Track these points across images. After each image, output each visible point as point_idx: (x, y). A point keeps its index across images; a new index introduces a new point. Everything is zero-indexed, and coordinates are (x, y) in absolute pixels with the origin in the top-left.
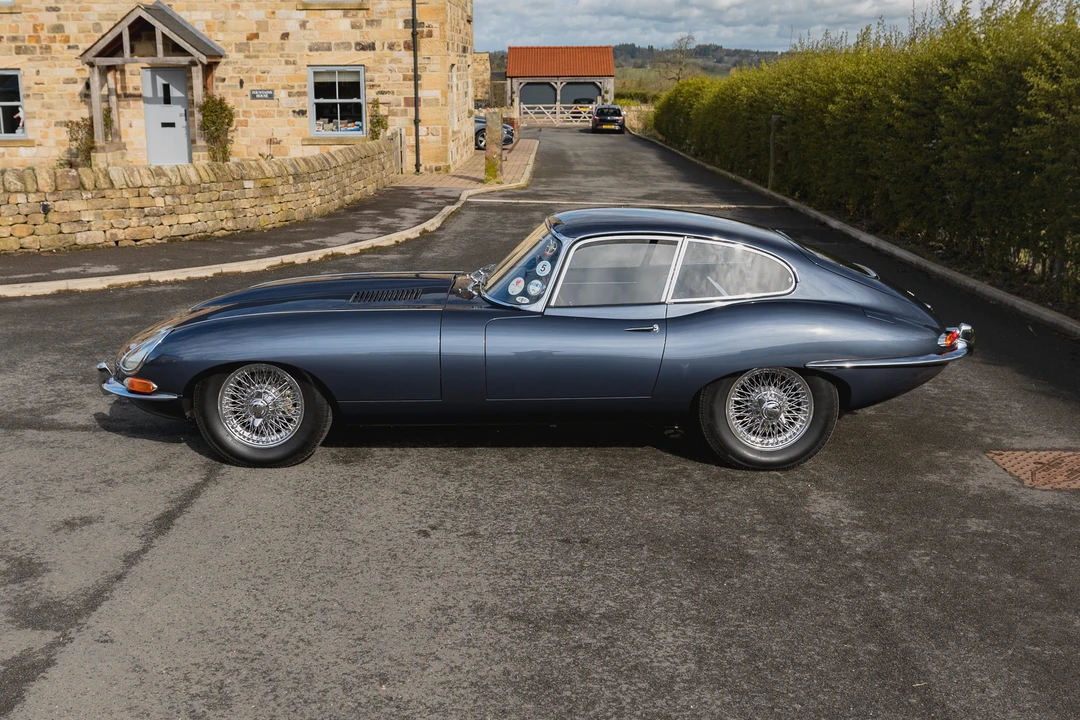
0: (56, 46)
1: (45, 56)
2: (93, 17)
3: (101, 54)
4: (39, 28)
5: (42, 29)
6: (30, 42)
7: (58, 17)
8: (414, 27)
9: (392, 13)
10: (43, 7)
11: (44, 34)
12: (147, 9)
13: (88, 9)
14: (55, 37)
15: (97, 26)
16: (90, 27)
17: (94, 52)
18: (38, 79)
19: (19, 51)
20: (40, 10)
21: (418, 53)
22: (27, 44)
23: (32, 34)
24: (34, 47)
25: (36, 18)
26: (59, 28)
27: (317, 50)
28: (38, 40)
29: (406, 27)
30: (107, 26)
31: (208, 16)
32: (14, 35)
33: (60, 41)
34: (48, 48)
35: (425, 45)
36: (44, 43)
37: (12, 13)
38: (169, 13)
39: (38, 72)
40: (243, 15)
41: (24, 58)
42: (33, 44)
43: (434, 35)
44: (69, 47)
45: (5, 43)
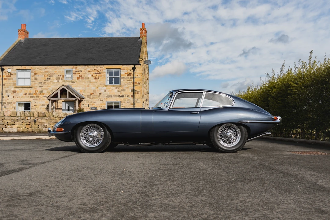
0: (40, 96)
1: (37, 98)
2: (51, 89)
3: (52, 97)
5: (37, 92)
6: (34, 95)
7: (42, 89)
8: (134, 91)
9: (128, 88)
11: (38, 93)
12: (65, 86)
13: (50, 87)
14: (40, 94)
16: (50, 91)
17: (50, 97)
18: (35, 104)
19: (31, 97)
20: (38, 87)
21: (135, 98)
22: (33, 95)
25: (36, 89)
26: (42, 91)
27: (108, 97)
28: (36, 94)
29: (132, 91)
30: (54, 91)
31: (81, 88)
32: (30, 93)
33: (42, 95)
34: (38, 96)
35: (136, 96)
36: (37, 95)
37: (30, 88)
38: (71, 88)
39: (35, 102)
40: (90, 88)
41: (32, 99)
43: (139, 93)
44: (44, 96)
45: (27, 95)
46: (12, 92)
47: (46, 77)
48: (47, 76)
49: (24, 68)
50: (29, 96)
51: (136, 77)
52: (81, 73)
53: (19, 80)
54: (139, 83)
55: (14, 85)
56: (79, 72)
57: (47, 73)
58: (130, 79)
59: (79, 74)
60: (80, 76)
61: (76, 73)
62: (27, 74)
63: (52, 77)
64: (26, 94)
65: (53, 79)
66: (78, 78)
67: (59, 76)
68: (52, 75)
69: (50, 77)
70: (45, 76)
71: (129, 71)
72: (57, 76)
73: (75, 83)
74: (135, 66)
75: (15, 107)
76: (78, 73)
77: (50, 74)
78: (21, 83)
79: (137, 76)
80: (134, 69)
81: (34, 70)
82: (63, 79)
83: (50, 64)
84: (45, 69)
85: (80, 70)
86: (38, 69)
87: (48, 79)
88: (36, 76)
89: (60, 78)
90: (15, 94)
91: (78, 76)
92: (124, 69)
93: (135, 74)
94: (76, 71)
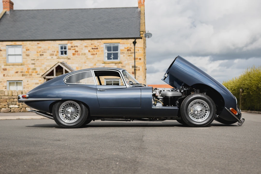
0: (34, 74)
1: (30, 77)
2: (44, 66)
3: (48, 75)
4: (29, 69)
5: (30, 69)
6: (26, 73)
7: (35, 66)
8: (135, 68)
9: (128, 64)
10: (31, 63)
11: (30, 71)
12: (61, 63)
13: (43, 64)
14: (33, 72)
15: (45, 68)
17: (45, 75)
18: (28, 83)
19: (23, 75)
21: (136, 75)
22: (25, 73)
23: (27, 71)
24: (27, 74)
25: (28, 66)
26: (35, 69)
28: (28, 72)
29: (132, 68)
30: (48, 68)
31: (77, 65)
32: (22, 71)
33: (35, 73)
34: (31, 75)
35: (137, 72)
36: (30, 73)
37: (22, 65)
38: (66, 64)
39: (28, 81)
40: (87, 65)
41: (24, 77)
42: (27, 73)
43: (140, 69)
44: (37, 74)
45: (19, 73)
46: (2, 69)
47: (39, 54)
48: (40, 52)
49: (15, 43)
50: (21, 74)
51: (137, 52)
52: (77, 49)
53: (9, 57)
54: (140, 59)
55: (4, 62)
56: (75, 48)
57: (40, 49)
58: (130, 54)
59: (75, 49)
60: (76, 51)
61: (72, 48)
62: (18, 50)
63: (46, 53)
64: (17, 72)
65: (47, 55)
66: (74, 54)
67: (53, 52)
68: (45, 51)
69: (43, 53)
70: (37, 52)
71: (129, 46)
72: (50, 52)
73: (70, 59)
74: (135, 40)
75: (6, 86)
76: (73, 48)
77: (43, 49)
78: (12, 60)
79: (138, 50)
80: (135, 43)
81: (25, 46)
82: (57, 55)
83: (43, 39)
84: (37, 44)
85: (75, 45)
86: (30, 44)
87: (41, 55)
88: (28, 52)
89: (54, 54)
90: (5, 72)
91: (74, 52)
92: (124, 44)
93: (136, 49)
94: (72, 47)
